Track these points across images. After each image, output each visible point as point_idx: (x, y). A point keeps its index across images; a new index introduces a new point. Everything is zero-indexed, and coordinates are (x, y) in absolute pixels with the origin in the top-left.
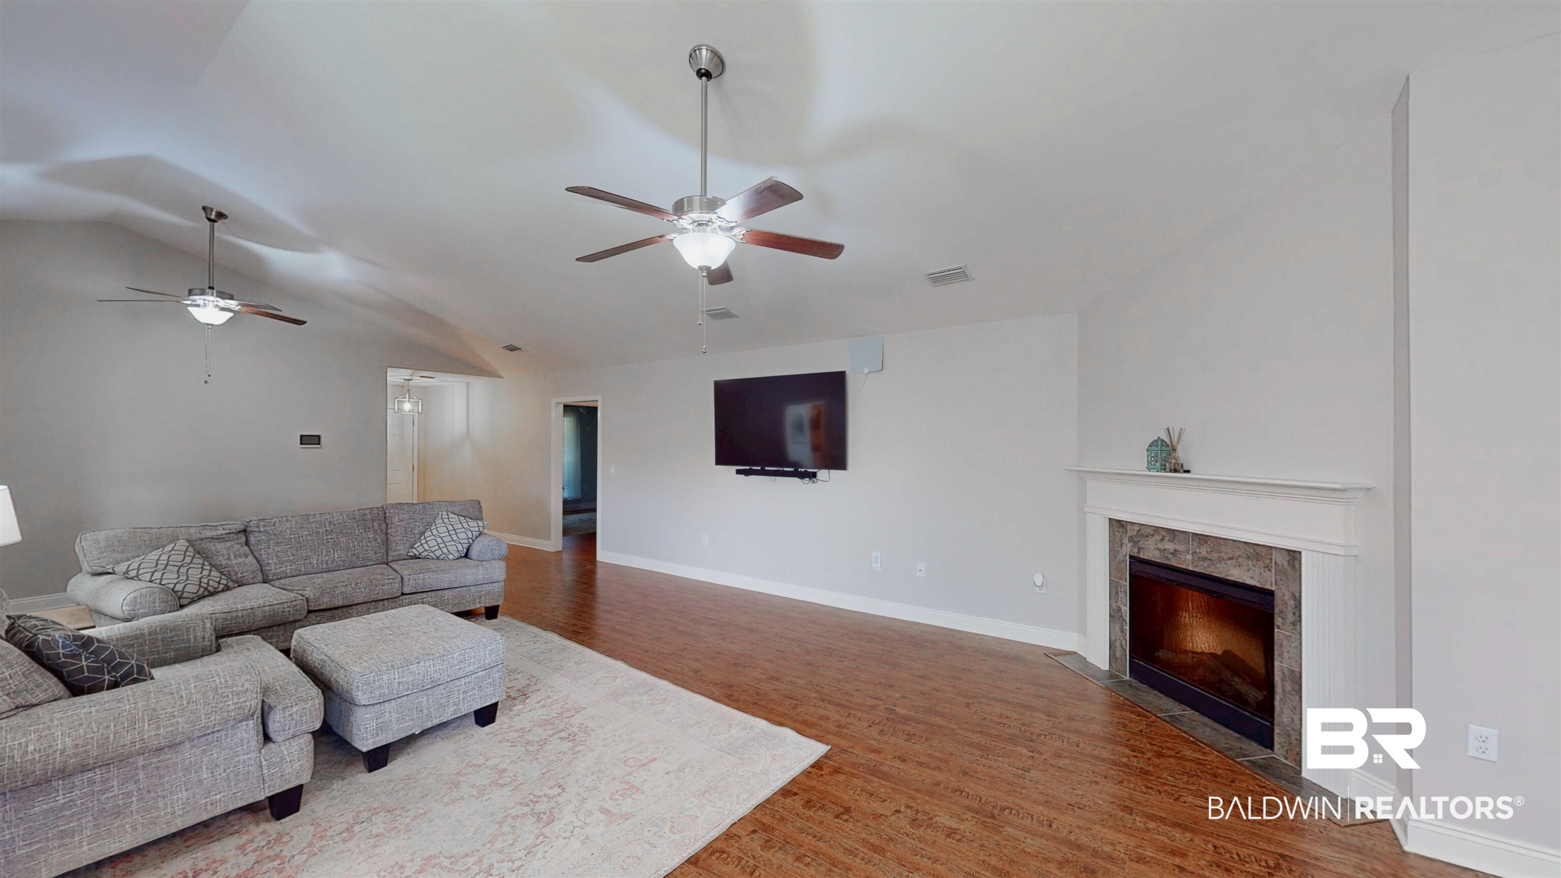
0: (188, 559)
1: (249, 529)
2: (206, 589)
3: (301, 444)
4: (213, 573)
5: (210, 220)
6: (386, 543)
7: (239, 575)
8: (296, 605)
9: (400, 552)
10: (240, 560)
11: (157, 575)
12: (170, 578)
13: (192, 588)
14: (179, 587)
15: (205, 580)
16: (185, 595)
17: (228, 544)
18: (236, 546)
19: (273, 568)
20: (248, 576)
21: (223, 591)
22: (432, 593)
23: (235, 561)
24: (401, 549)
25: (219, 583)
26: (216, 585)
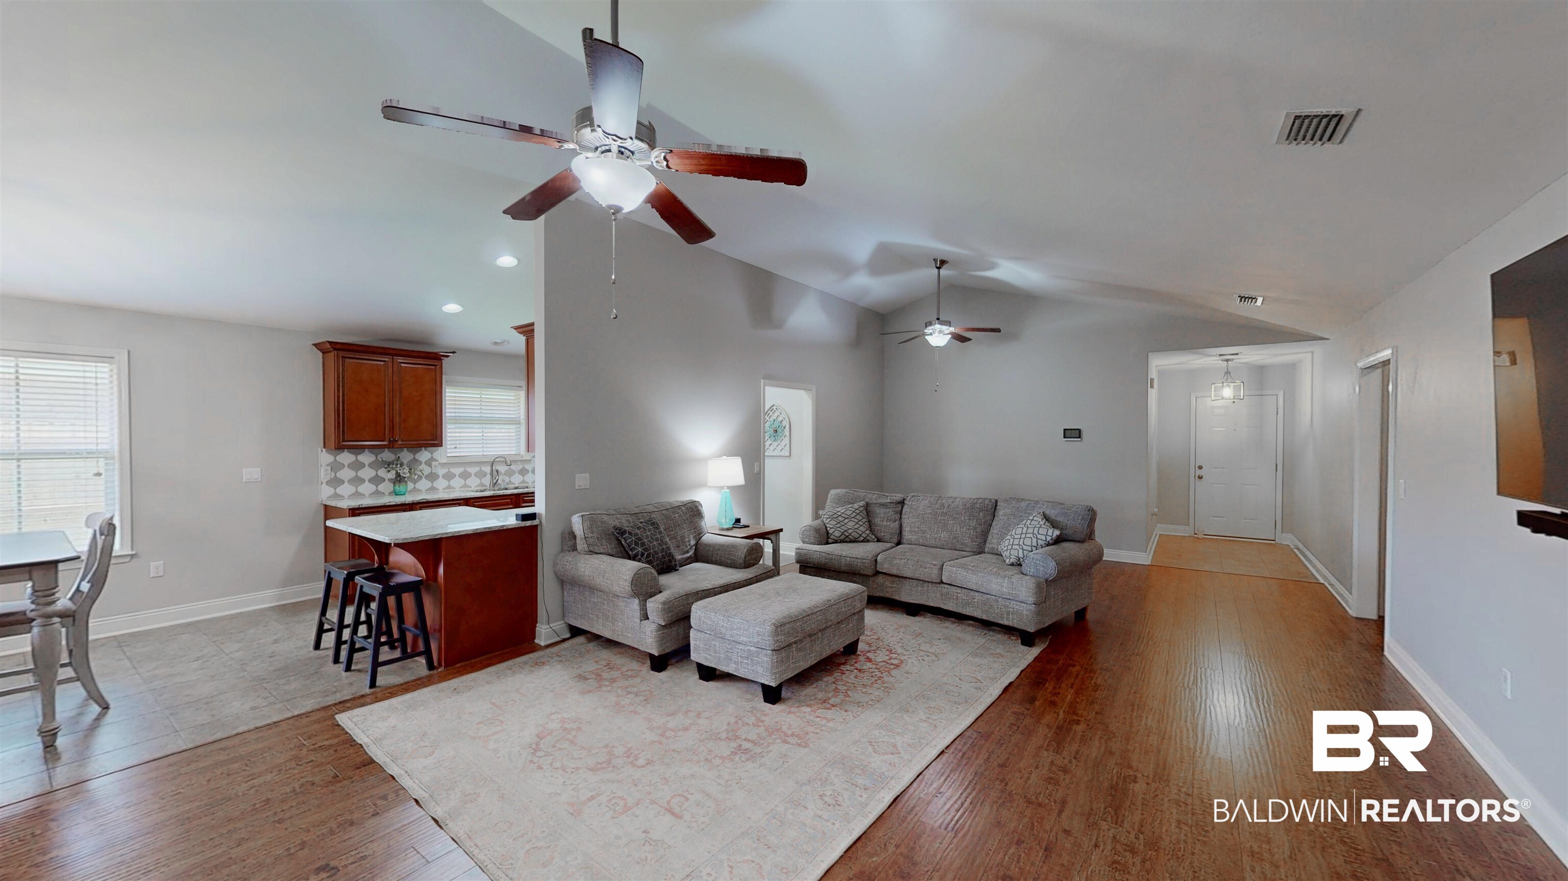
0: (854, 514)
1: (905, 502)
2: (847, 537)
3: (1064, 437)
4: (862, 528)
5: (937, 268)
6: (984, 535)
7: (883, 534)
8: (865, 563)
9: (994, 546)
10: (889, 523)
11: (827, 521)
12: (831, 524)
13: (837, 534)
14: (831, 531)
15: (850, 531)
16: (832, 537)
17: (887, 510)
18: (890, 512)
19: (907, 535)
20: (887, 537)
21: (862, 541)
22: (966, 590)
23: (885, 523)
24: (992, 541)
25: (861, 535)
26: (857, 536)
